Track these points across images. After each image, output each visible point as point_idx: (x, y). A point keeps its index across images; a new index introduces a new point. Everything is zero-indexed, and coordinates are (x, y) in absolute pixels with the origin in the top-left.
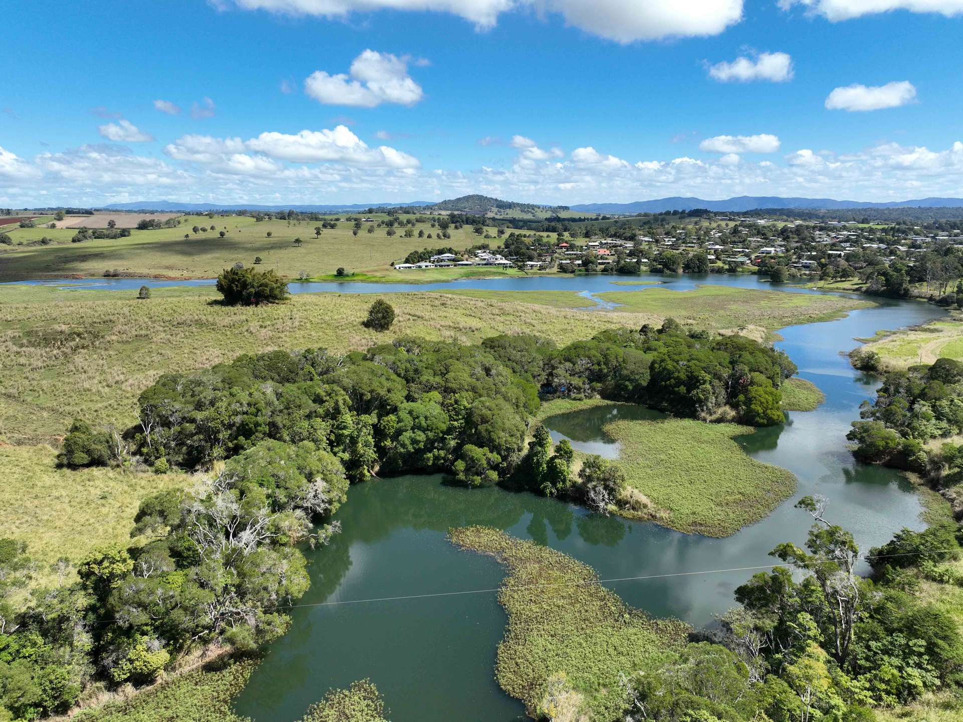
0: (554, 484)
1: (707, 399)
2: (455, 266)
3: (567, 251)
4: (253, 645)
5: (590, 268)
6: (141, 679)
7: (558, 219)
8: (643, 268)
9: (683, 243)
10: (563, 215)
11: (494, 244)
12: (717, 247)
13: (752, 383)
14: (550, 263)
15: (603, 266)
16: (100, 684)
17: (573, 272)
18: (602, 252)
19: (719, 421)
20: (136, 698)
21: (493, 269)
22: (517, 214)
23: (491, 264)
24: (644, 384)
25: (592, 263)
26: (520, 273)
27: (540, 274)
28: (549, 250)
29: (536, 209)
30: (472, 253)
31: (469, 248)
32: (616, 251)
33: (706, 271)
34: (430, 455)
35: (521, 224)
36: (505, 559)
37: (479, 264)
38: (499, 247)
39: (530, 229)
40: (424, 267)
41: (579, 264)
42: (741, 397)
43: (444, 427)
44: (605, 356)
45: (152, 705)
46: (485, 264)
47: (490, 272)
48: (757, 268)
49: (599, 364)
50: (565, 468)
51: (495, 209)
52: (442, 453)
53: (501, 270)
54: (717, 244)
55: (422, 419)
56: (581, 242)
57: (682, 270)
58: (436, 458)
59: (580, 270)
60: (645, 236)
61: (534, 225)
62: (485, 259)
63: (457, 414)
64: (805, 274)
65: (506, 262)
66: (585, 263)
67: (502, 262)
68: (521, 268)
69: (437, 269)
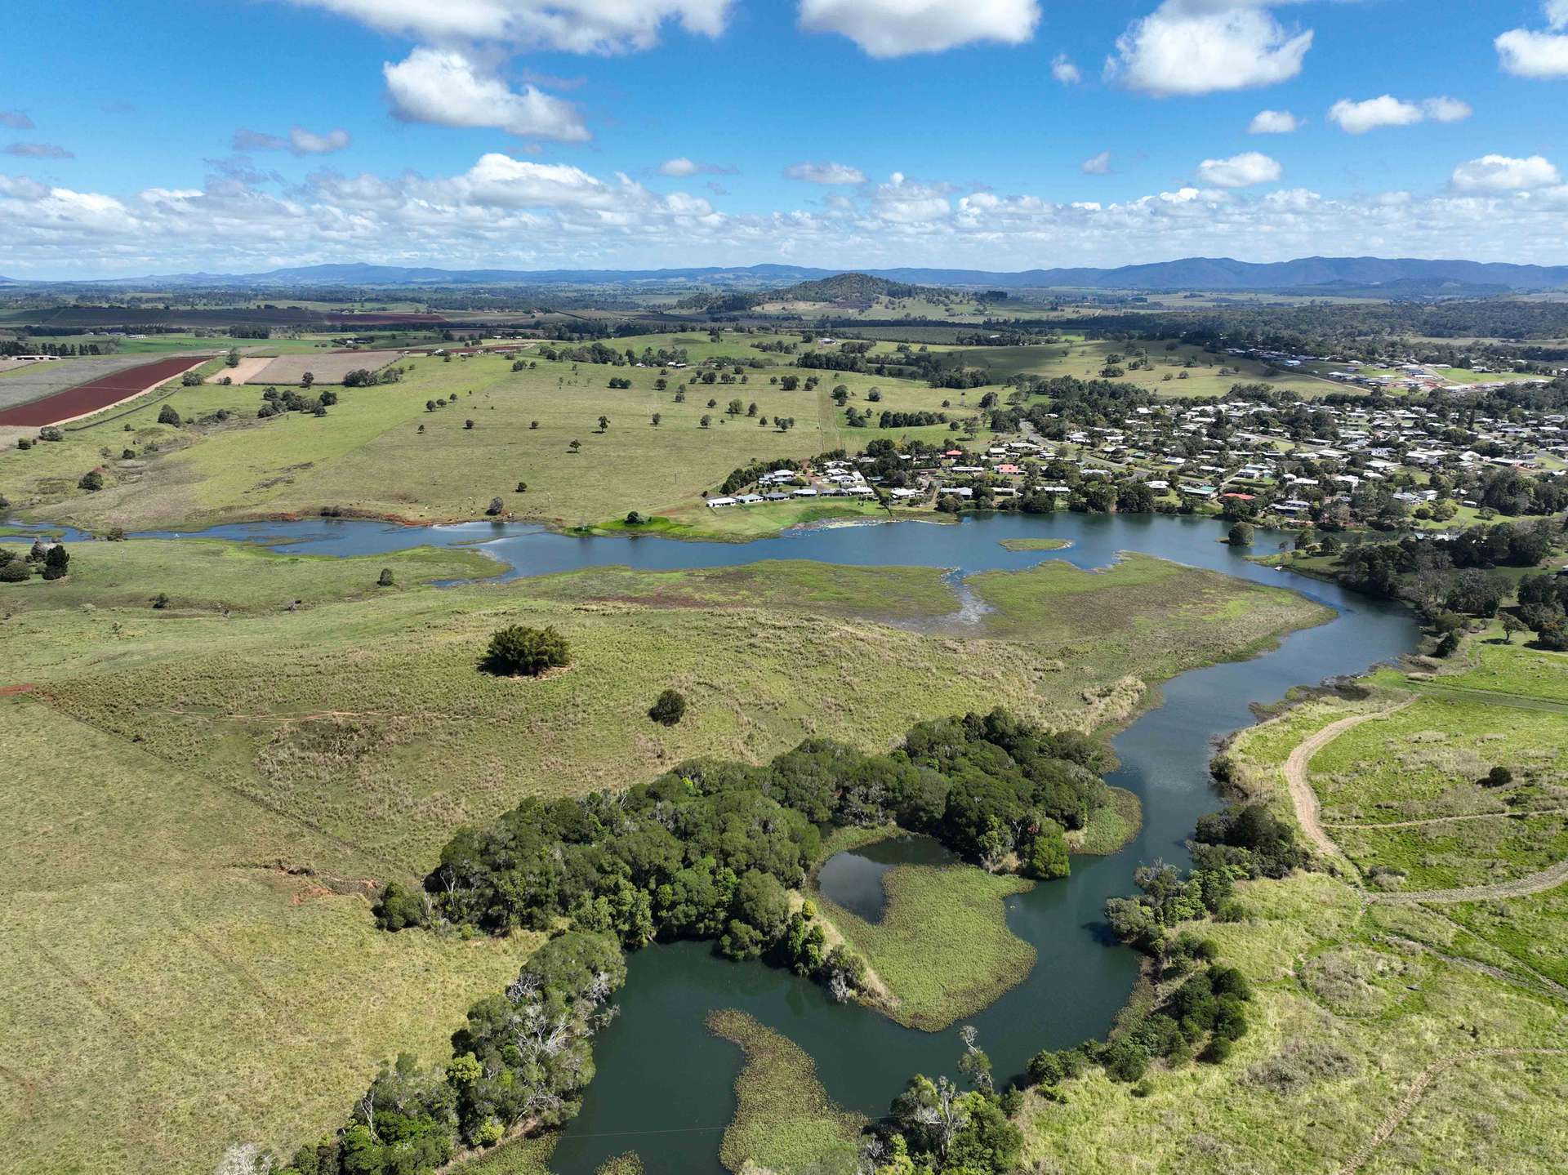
0: (806, 964)
1: (992, 847)
2: (792, 497)
3: (957, 464)
4: (558, 1122)
5: (983, 502)
6: (487, 1144)
8: (1059, 503)
11: (853, 448)
12: (1178, 460)
13: (1040, 833)
14: (927, 491)
15: (1002, 499)
16: (464, 1146)
18: (1007, 468)
19: (1001, 872)
20: (486, 1155)
21: (843, 504)
22: (920, 307)
23: (842, 494)
24: (938, 816)
25: (988, 493)
26: (882, 513)
27: (909, 514)
28: (931, 461)
29: (952, 297)
30: (820, 466)
31: (816, 455)
32: (1027, 464)
33: (1149, 510)
34: (702, 925)
36: (748, 1048)
37: (825, 494)
38: (860, 455)
40: (747, 502)
41: (966, 497)
42: (1027, 848)
43: (714, 902)
44: (901, 782)
45: (496, 1161)
46: (835, 494)
47: (838, 510)
49: (894, 792)
50: (816, 953)
51: (884, 299)
52: (712, 924)
53: (855, 505)
54: (1180, 454)
55: (695, 893)
56: (981, 442)
57: (1115, 508)
58: (707, 928)
59: (968, 506)
62: (836, 482)
63: (727, 888)
65: (865, 488)
66: (977, 494)
67: (859, 489)
68: (884, 502)
69: (765, 505)
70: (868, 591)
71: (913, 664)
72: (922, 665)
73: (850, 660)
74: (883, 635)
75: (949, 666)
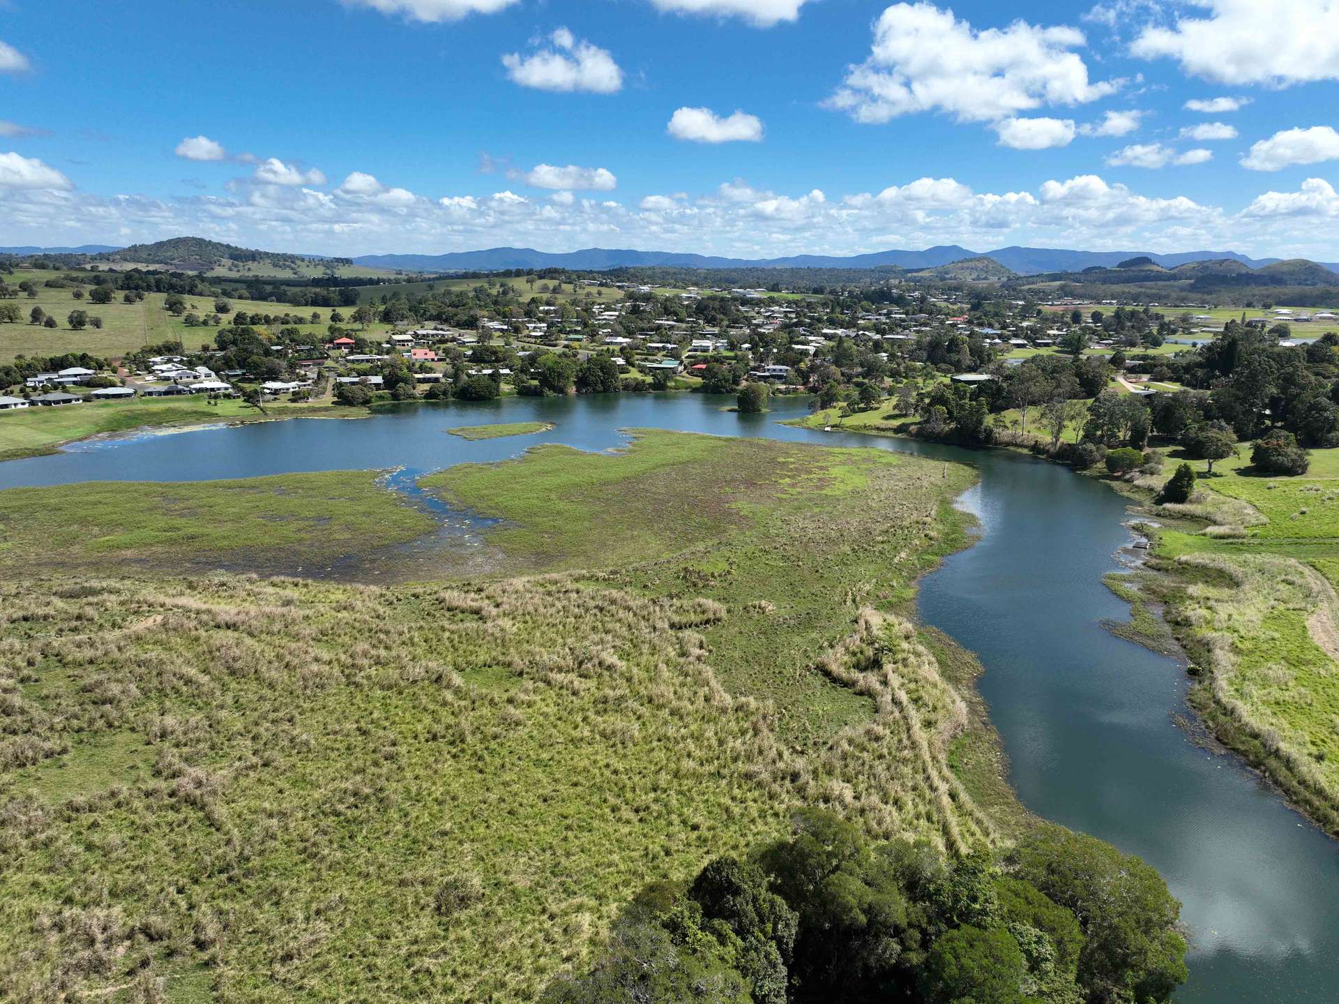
2: (87, 399)
3: (351, 353)
5: (401, 391)
7: (333, 281)
8: (505, 387)
9: (560, 331)
10: (344, 273)
11: (194, 341)
12: (620, 339)
14: (316, 383)
15: (426, 387)
17: (366, 402)
18: (420, 354)
21: (183, 405)
22: (264, 271)
23: (179, 392)
25: (405, 381)
26: (249, 411)
27: (295, 411)
28: (314, 352)
29: (299, 262)
30: (140, 363)
31: (135, 351)
32: (446, 351)
33: (615, 388)
35: (269, 288)
37: (150, 394)
38: (205, 348)
39: (281, 299)
41: (377, 385)
46: (166, 393)
47: (173, 412)
48: (700, 380)
51: (227, 262)
53: (202, 406)
54: (617, 334)
56: (376, 332)
57: (574, 389)
59: (381, 398)
60: (491, 319)
61: (292, 290)
62: (168, 379)
64: (780, 391)
65: (217, 384)
66: (391, 382)
67: (207, 384)
68: (251, 398)
69: (32, 412)
70: (239, 518)
71: (393, 673)
72: (417, 671)
73: (194, 698)
74: (288, 603)
75: (483, 657)
